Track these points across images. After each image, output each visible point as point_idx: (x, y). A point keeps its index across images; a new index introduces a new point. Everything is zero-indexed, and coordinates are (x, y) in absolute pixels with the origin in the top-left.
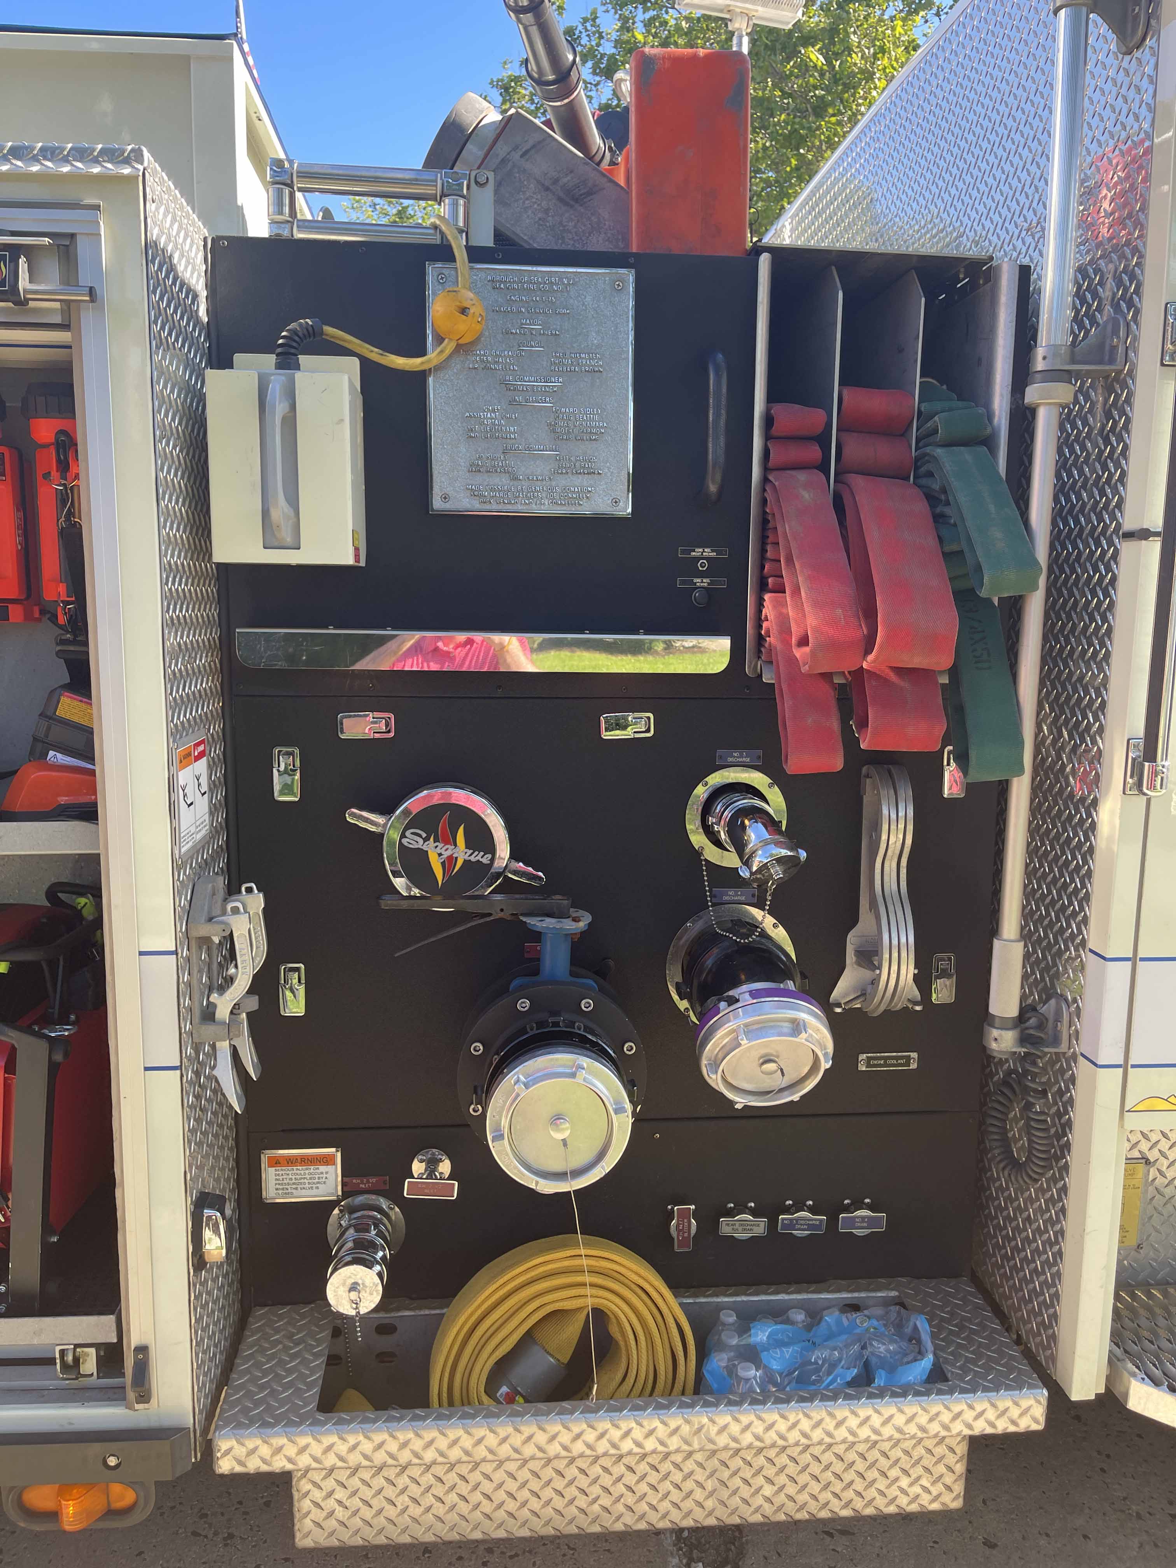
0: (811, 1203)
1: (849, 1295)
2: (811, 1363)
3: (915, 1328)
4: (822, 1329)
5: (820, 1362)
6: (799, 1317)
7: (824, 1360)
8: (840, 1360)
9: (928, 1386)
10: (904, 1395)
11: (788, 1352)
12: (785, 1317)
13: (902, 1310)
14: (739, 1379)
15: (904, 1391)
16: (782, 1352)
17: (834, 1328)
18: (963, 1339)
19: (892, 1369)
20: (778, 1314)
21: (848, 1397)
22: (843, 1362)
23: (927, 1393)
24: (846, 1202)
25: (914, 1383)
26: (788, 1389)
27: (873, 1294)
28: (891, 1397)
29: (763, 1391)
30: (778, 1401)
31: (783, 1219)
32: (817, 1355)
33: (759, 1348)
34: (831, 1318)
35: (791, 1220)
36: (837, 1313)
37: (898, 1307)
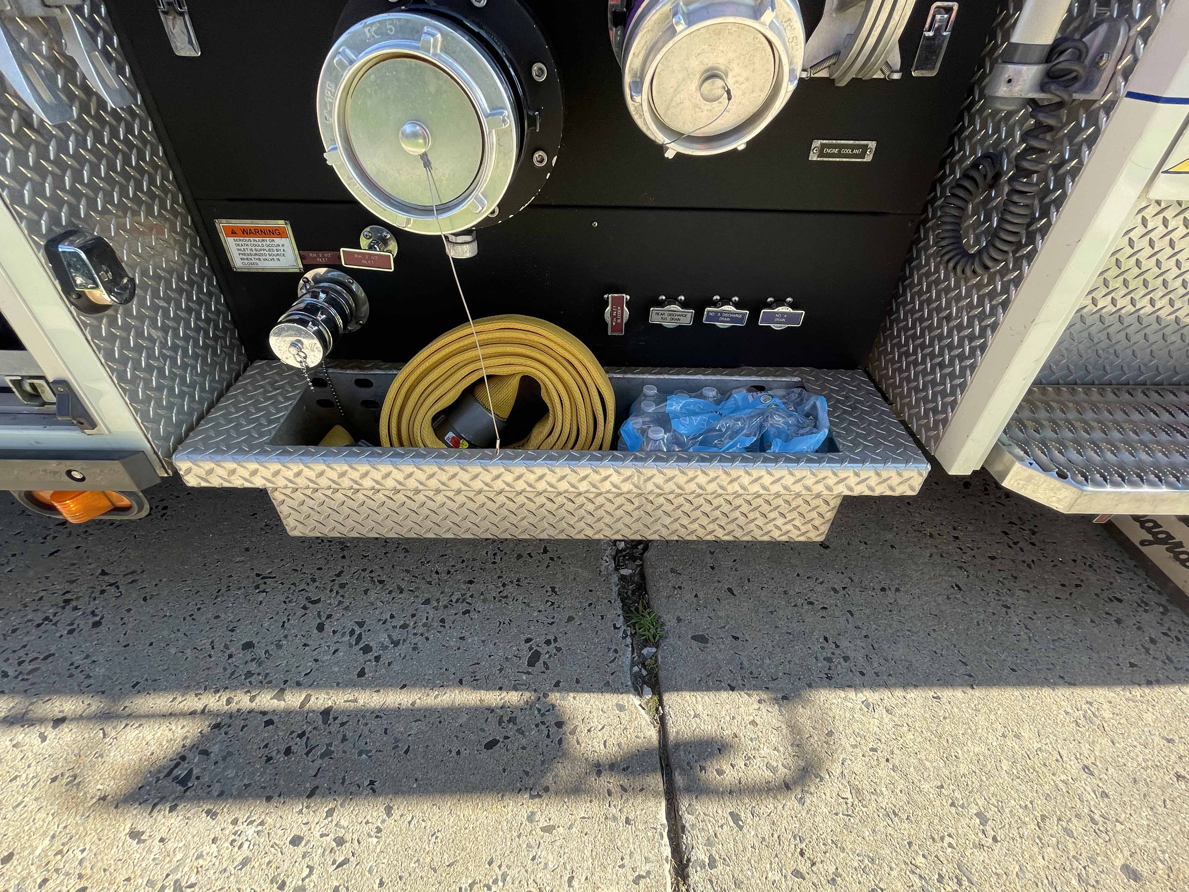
0: (737, 299)
1: (758, 379)
2: (715, 430)
3: (814, 406)
4: (730, 403)
5: (724, 430)
6: (711, 393)
7: (728, 428)
8: (742, 429)
9: (820, 455)
10: (798, 461)
11: (696, 420)
12: (699, 393)
13: (804, 392)
14: (649, 439)
15: (797, 459)
16: (691, 419)
17: (740, 404)
18: (855, 418)
19: (787, 439)
20: (694, 390)
21: (745, 460)
22: (745, 431)
23: (819, 461)
24: (769, 300)
25: (807, 452)
26: (691, 450)
27: (779, 379)
28: (785, 462)
29: (668, 451)
30: (680, 459)
31: (708, 312)
32: (721, 425)
33: (671, 416)
34: (738, 396)
35: (716, 313)
36: (745, 391)
37: (800, 390)
